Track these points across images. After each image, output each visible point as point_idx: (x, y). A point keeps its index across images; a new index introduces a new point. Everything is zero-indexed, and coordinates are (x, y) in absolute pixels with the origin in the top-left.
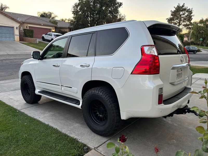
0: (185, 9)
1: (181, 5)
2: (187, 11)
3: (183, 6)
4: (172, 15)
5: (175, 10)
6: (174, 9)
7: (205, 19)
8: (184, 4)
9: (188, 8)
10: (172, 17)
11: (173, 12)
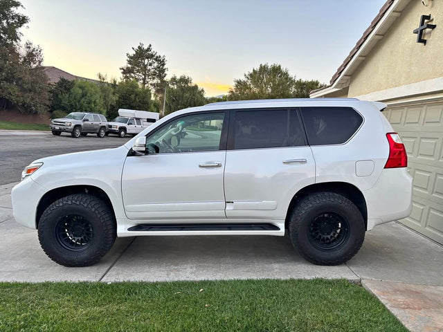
0: (152, 56)
1: (146, 47)
2: (156, 60)
3: (149, 49)
4: (130, 62)
5: (135, 53)
6: (132, 53)
7: (178, 77)
8: (150, 46)
9: (158, 55)
10: (129, 66)
11: (131, 57)
